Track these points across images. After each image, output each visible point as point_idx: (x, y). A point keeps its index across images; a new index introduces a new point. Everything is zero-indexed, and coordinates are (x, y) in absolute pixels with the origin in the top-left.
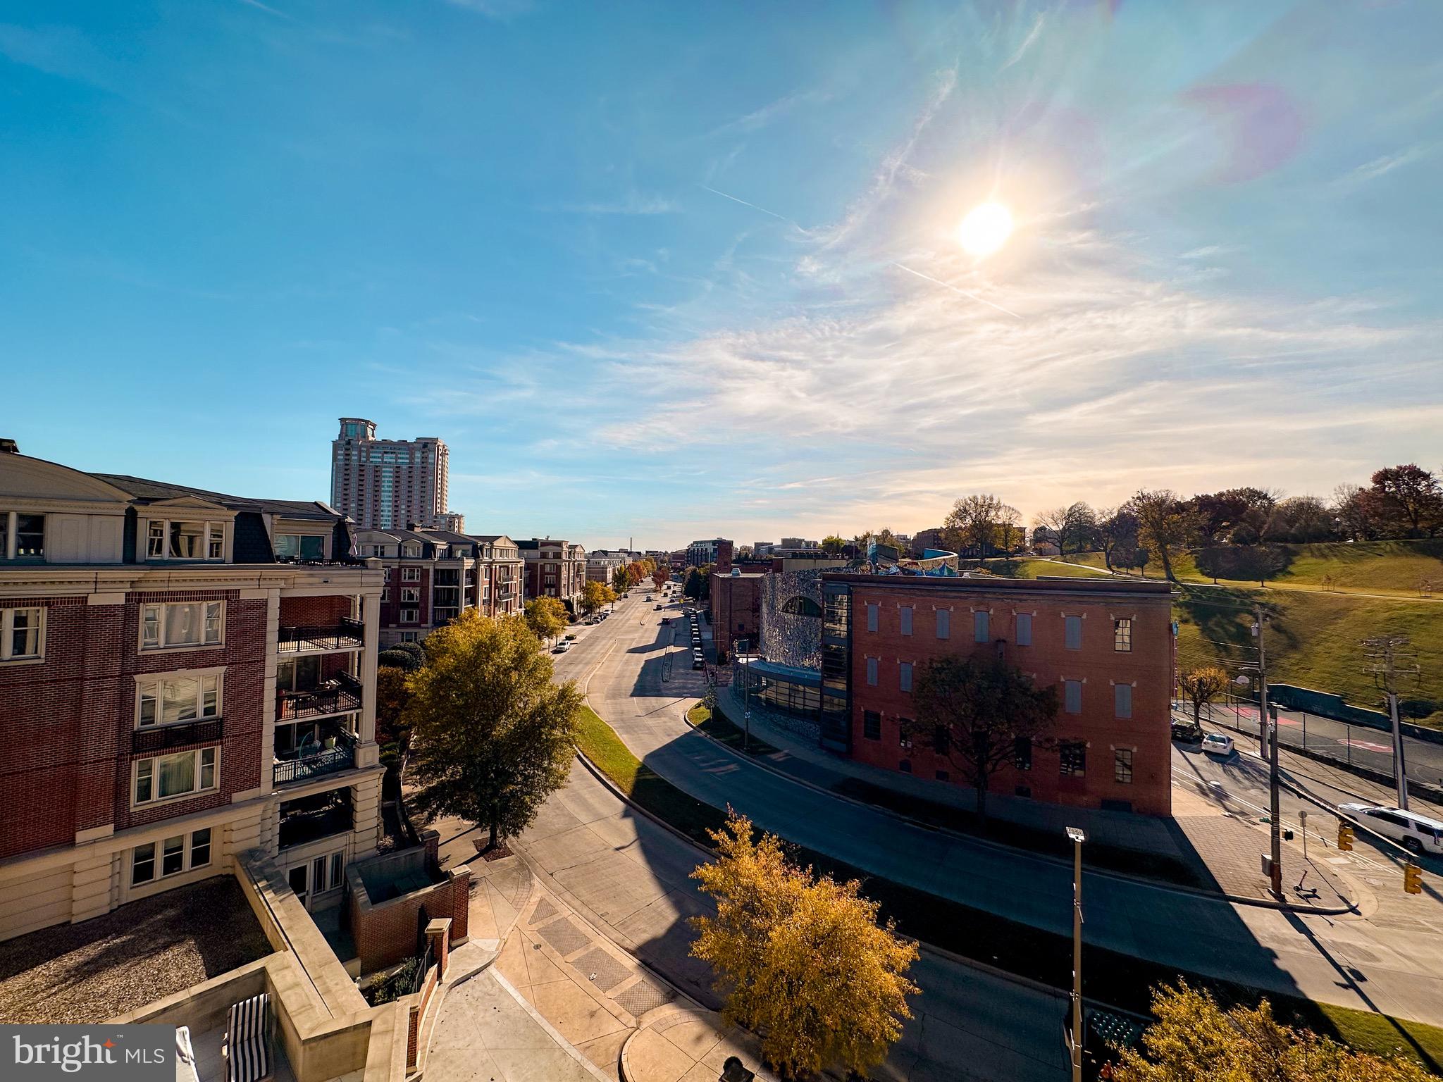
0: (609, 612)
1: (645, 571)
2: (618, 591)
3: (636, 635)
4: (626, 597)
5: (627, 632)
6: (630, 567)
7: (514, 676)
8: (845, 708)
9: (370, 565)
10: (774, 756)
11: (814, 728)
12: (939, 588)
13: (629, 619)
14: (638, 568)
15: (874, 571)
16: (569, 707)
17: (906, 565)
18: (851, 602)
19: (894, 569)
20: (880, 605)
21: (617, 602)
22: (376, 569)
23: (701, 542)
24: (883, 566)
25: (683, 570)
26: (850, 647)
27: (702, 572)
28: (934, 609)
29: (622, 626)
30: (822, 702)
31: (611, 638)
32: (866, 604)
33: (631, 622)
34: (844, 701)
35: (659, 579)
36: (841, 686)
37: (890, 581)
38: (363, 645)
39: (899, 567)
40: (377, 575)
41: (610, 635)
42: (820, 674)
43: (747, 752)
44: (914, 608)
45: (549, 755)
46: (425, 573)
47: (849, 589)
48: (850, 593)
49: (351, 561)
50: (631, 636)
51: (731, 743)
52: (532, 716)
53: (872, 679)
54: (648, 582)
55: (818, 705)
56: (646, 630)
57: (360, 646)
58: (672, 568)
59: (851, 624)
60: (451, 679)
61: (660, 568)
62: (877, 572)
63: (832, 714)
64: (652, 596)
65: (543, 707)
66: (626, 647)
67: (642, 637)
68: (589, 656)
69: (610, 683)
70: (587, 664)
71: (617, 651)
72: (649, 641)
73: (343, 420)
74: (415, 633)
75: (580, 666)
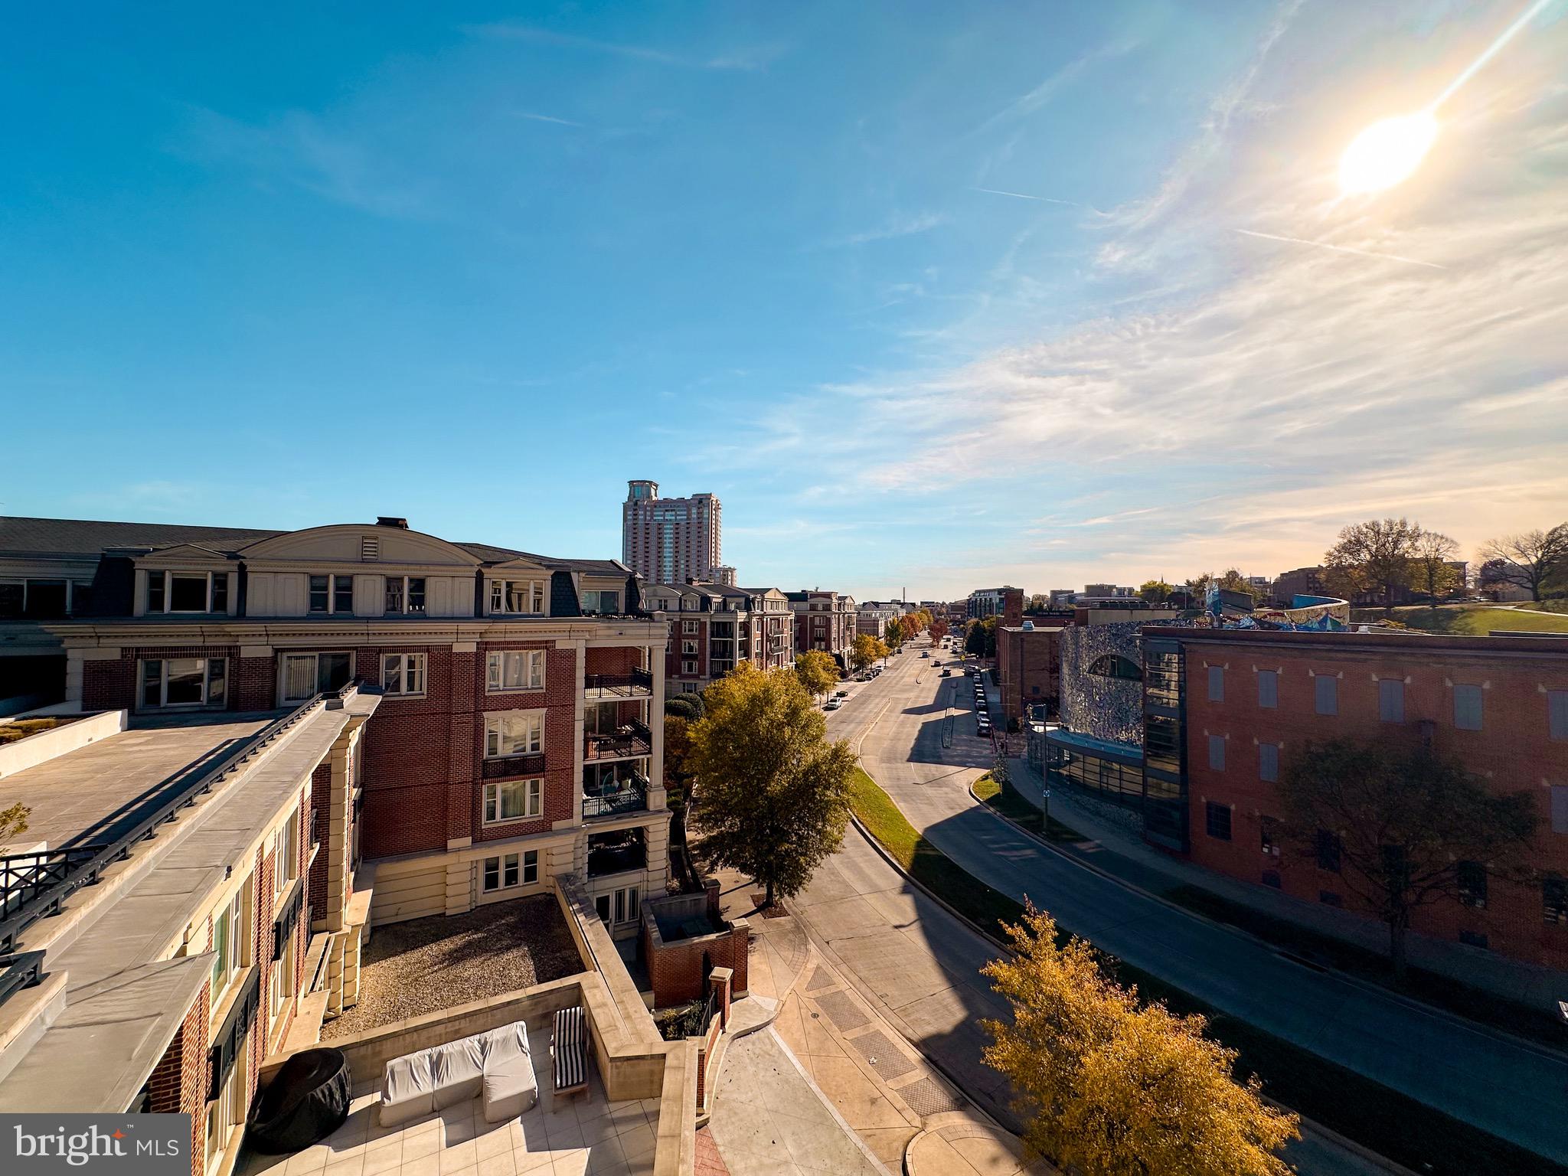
0: (882, 668)
1: (920, 624)
2: (891, 646)
3: (912, 695)
4: (899, 652)
5: (903, 691)
6: (903, 621)
13: (903, 677)
14: (912, 621)
21: (890, 658)
23: (984, 591)
25: (964, 623)
27: (985, 624)
29: (896, 684)
31: (884, 697)
33: (906, 679)
35: (937, 633)
41: (883, 694)
46: (703, 625)
50: (906, 695)
54: (924, 637)
56: (922, 690)
58: (951, 621)
61: (936, 621)
64: (929, 652)
66: (901, 708)
67: (918, 697)
68: (862, 715)
69: (885, 746)
70: (860, 723)
71: (891, 711)
72: (925, 702)
73: (631, 483)
74: (695, 684)
75: (852, 726)
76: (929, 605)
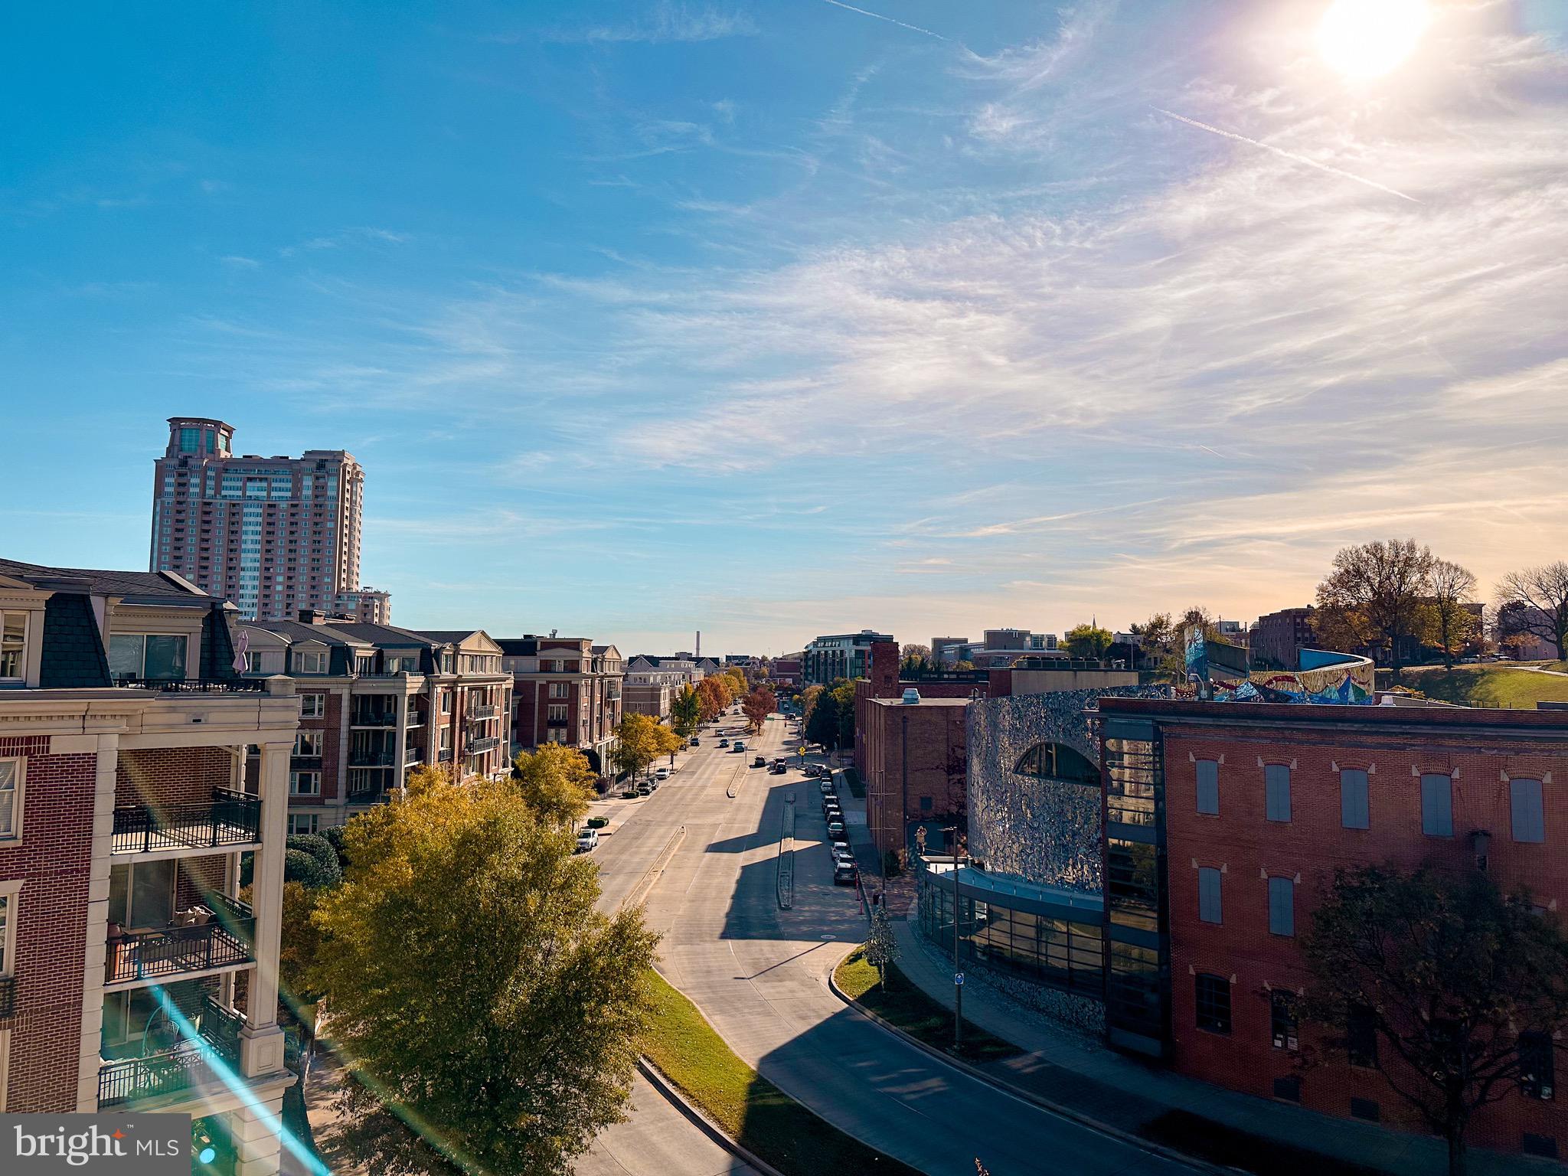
0: (667, 773)
1: (728, 695)
2: (680, 732)
3: (720, 818)
4: (695, 743)
5: (703, 812)
6: (700, 688)
7: (533, 898)
8: (1156, 968)
9: (273, 690)
10: (1015, 1063)
11: (1093, 1010)
12: (1346, 727)
13: (703, 787)
14: (715, 689)
15: (1204, 693)
16: (630, 961)
17: (1270, 682)
18: (1161, 755)
19: (1246, 689)
20: (1221, 761)
21: (681, 754)
22: (285, 697)
23: (832, 639)
24: (1223, 684)
25: (799, 692)
26: (1162, 845)
27: (838, 694)
28: (1335, 768)
29: (694, 800)
30: (1107, 953)
31: (674, 823)
32: (1192, 759)
33: (709, 791)
34: (1152, 955)
35: (757, 710)
36: (1149, 923)
37: (1241, 711)
38: (257, 840)
39: (1256, 686)
40: (287, 707)
41: (670, 819)
42: (1101, 899)
43: (963, 1054)
44: (1294, 766)
45: (595, 1054)
46: (334, 702)
47: (1156, 730)
48: (1157, 737)
49: (235, 683)
50: (710, 820)
51: (928, 1035)
52: (565, 976)
53: (1210, 908)
54: (734, 717)
55: (1098, 960)
56: (738, 809)
57: (253, 842)
58: (777, 688)
59: (1163, 799)
60: (412, 906)
61: (754, 689)
62: (1211, 696)
63: (1130, 978)
64: (746, 742)
65: (585, 958)
66: (704, 841)
67: (732, 821)
68: (637, 859)
69: (680, 913)
70: (633, 874)
71: (687, 848)
72: (744, 829)
73: (174, 422)
74: (315, 817)
75: (620, 879)
76: (739, 662)
